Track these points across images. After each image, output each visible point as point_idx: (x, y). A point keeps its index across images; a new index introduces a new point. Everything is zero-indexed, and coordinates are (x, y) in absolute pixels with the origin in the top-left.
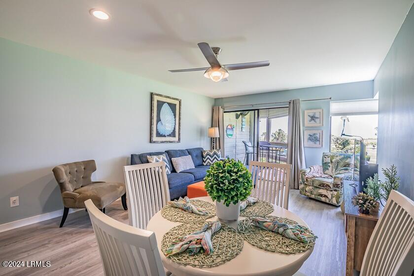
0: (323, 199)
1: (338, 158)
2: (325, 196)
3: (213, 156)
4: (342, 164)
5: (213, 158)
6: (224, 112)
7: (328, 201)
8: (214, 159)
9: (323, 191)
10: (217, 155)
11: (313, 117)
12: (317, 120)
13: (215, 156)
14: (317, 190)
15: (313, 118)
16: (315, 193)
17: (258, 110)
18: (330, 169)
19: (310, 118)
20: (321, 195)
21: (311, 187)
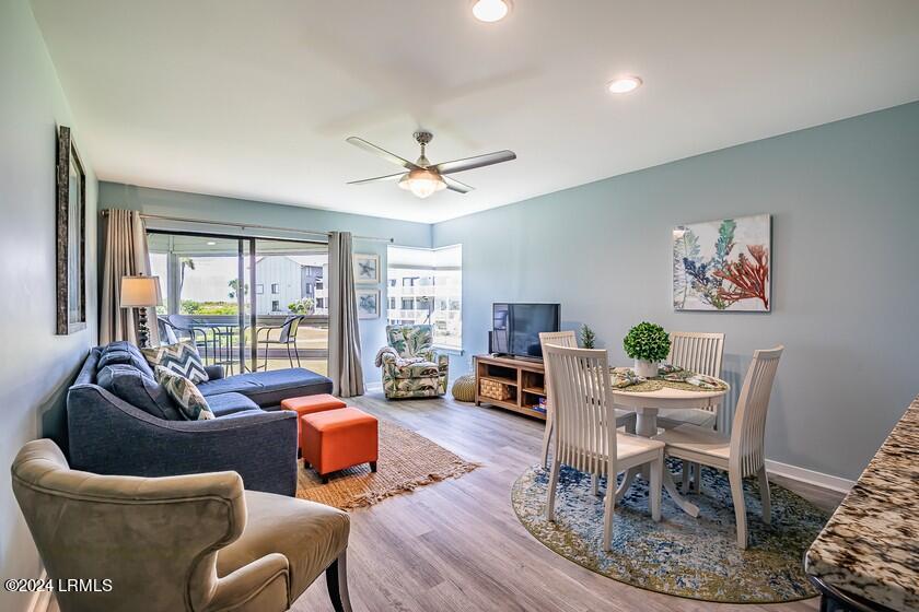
0: (427, 393)
1: (413, 332)
2: (431, 387)
3: (185, 362)
4: (421, 339)
5: (187, 366)
6: (149, 231)
7: (433, 394)
8: (189, 370)
9: (426, 382)
10: (195, 358)
11: (365, 267)
12: (372, 273)
13: (190, 359)
14: (416, 382)
15: (366, 269)
16: (414, 387)
17: (252, 240)
18: (407, 349)
19: (362, 269)
20: (424, 388)
21: (406, 381)
